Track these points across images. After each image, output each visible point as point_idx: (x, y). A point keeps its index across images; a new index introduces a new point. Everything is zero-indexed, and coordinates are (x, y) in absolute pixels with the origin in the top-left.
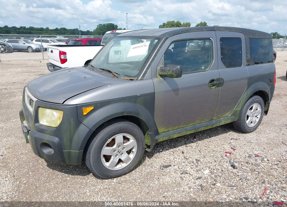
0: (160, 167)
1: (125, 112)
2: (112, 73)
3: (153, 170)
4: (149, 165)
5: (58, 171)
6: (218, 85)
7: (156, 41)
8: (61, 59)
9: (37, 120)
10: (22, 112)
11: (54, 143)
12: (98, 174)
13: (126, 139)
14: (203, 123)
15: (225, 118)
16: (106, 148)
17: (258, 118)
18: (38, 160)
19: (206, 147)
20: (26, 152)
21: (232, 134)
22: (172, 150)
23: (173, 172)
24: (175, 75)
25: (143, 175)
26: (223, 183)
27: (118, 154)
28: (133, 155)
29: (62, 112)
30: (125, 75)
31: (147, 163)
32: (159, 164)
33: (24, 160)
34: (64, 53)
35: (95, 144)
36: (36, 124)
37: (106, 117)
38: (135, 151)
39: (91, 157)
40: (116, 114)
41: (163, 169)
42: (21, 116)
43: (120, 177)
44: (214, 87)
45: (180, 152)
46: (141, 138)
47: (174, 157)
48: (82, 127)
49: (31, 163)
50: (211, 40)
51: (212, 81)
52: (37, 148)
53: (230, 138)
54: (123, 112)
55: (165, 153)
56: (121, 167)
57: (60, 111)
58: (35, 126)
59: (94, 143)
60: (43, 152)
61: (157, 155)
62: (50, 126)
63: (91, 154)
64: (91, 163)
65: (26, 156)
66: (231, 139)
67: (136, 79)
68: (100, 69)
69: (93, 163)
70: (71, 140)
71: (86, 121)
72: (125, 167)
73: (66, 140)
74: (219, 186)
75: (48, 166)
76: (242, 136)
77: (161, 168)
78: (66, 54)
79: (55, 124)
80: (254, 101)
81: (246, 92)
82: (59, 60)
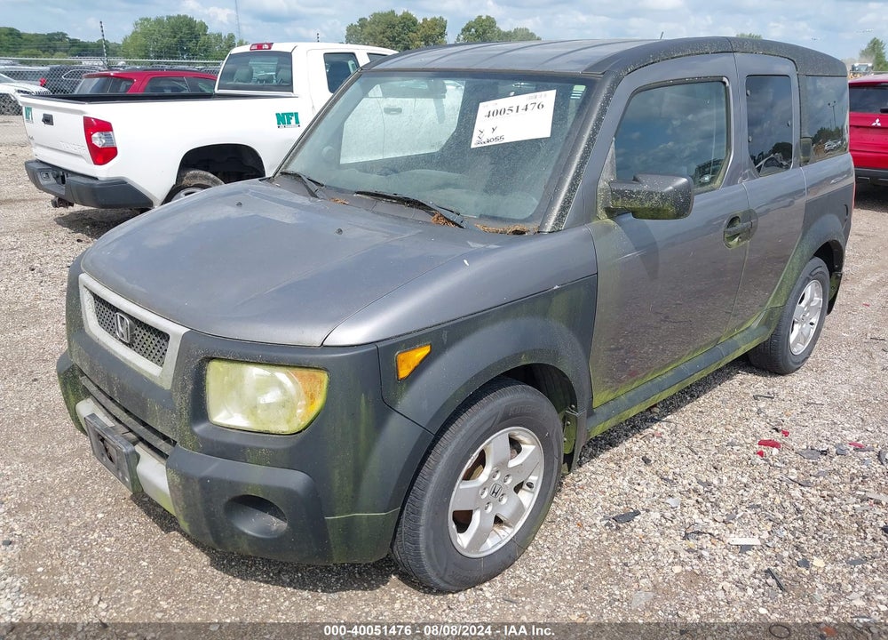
0: (605, 522)
1: (524, 352)
2: (431, 209)
3: (591, 537)
4: (569, 520)
5: (266, 582)
6: (747, 233)
7: (579, 89)
8: (92, 148)
9: (199, 409)
10: (68, 370)
11: (289, 493)
12: (438, 581)
13: (515, 445)
14: (698, 358)
15: (744, 334)
16: (461, 487)
17: (812, 324)
18: (164, 547)
19: (700, 432)
20: (100, 516)
21: (748, 383)
22: (607, 455)
23: (658, 534)
24: (672, 210)
25: (569, 557)
26: (825, 554)
27: (492, 498)
28: (532, 495)
29: (324, 377)
30: (486, 216)
31: (558, 513)
32: (595, 511)
33: (108, 550)
34: (105, 127)
35: (435, 479)
36: (199, 429)
37: (470, 381)
38: (538, 480)
39: (421, 528)
40: (500, 362)
41: (618, 528)
42: (68, 386)
43: (498, 578)
44: (736, 239)
45: (638, 460)
46: (557, 433)
47: (628, 478)
48: (395, 424)
49: (144, 560)
50: (725, 83)
51: (733, 221)
52: (210, 516)
53: (751, 395)
54: (517, 356)
55: (592, 469)
56: (500, 543)
57: (312, 372)
58: (193, 433)
59: (431, 475)
60: (238, 529)
61: (572, 479)
62: (262, 429)
63: (423, 518)
64: (422, 546)
65: (111, 536)
66: (755, 398)
67: (532, 227)
68: (358, 193)
69: (427, 548)
70: (357, 476)
71: (406, 402)
72: (509, 539)
73: (338, 479)
74: (822, 566)
75: (216, 563)
76: (778, 384)
77: (610, 526)
78: (112, 130)
79: (288, 422)
80: (813, 273)
81: (799, 250)
82: (86, 151)
